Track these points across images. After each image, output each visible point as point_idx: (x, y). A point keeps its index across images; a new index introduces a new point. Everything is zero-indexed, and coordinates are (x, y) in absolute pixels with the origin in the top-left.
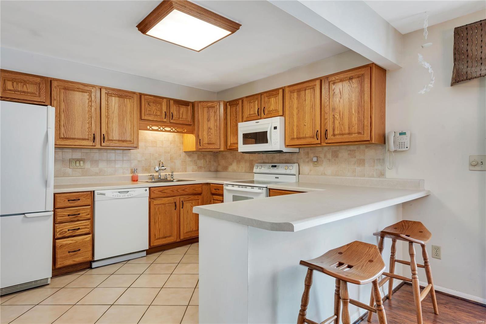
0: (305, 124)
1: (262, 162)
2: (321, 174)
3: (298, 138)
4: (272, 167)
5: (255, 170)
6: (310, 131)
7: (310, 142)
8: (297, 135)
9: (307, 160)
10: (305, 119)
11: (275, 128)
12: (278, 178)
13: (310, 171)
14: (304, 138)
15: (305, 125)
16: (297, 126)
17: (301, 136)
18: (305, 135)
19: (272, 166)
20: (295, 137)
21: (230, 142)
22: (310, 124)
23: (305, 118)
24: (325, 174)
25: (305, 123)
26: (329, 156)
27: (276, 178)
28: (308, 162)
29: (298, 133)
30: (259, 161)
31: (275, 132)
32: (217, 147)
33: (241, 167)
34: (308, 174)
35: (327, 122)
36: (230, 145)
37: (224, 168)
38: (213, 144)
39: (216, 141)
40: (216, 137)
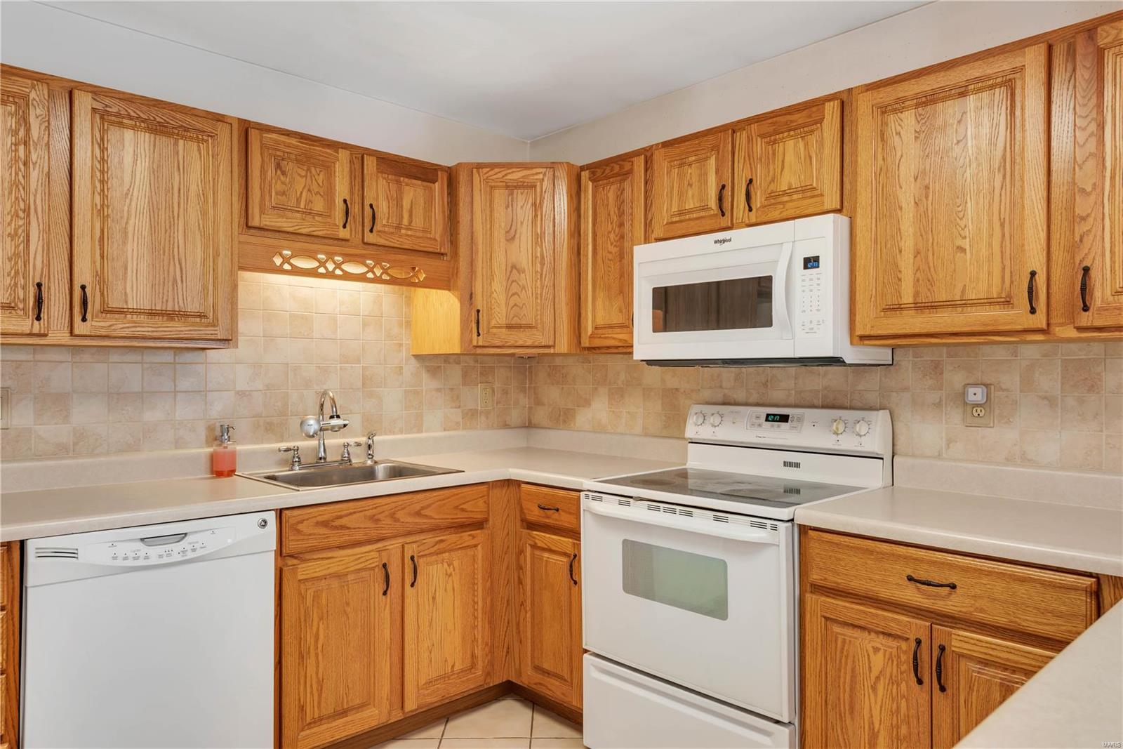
0: (959, 242)
1: (720, 397)
2: (1007, 459)
3: (919, 307)
4: (767, 420)
5: (691, 431)
6: (990, 273)
7: (987, 325)
8: (916, 294)
9: (934, 397)
10: (962, 223)
11: (811, 262)
12: (797, 465)
13: (948, 445)
14: (952, 305)
15: (963, 250)
16: (917, 253)
17: (941, 295)
18: (963, 292)
19: (768, 415)
20: (908, 298)
21: (594, 321)
22: (990, 245)
23: (961, 219)
24: (1026, 460)
25: (965, 238)
26: (1049, 381)
27: (787, 464)
28: (938, 405)
29: (921, 282)
30: (707, 394)
31: (811, 280)
32: (541, 340)
33: (629, 412)
34: (939, 456)
35: (1089, 231)
36: (593, 332)
37: (560, 416)
38: (530, 327)
39: (539, 317)
40: (539, 301)
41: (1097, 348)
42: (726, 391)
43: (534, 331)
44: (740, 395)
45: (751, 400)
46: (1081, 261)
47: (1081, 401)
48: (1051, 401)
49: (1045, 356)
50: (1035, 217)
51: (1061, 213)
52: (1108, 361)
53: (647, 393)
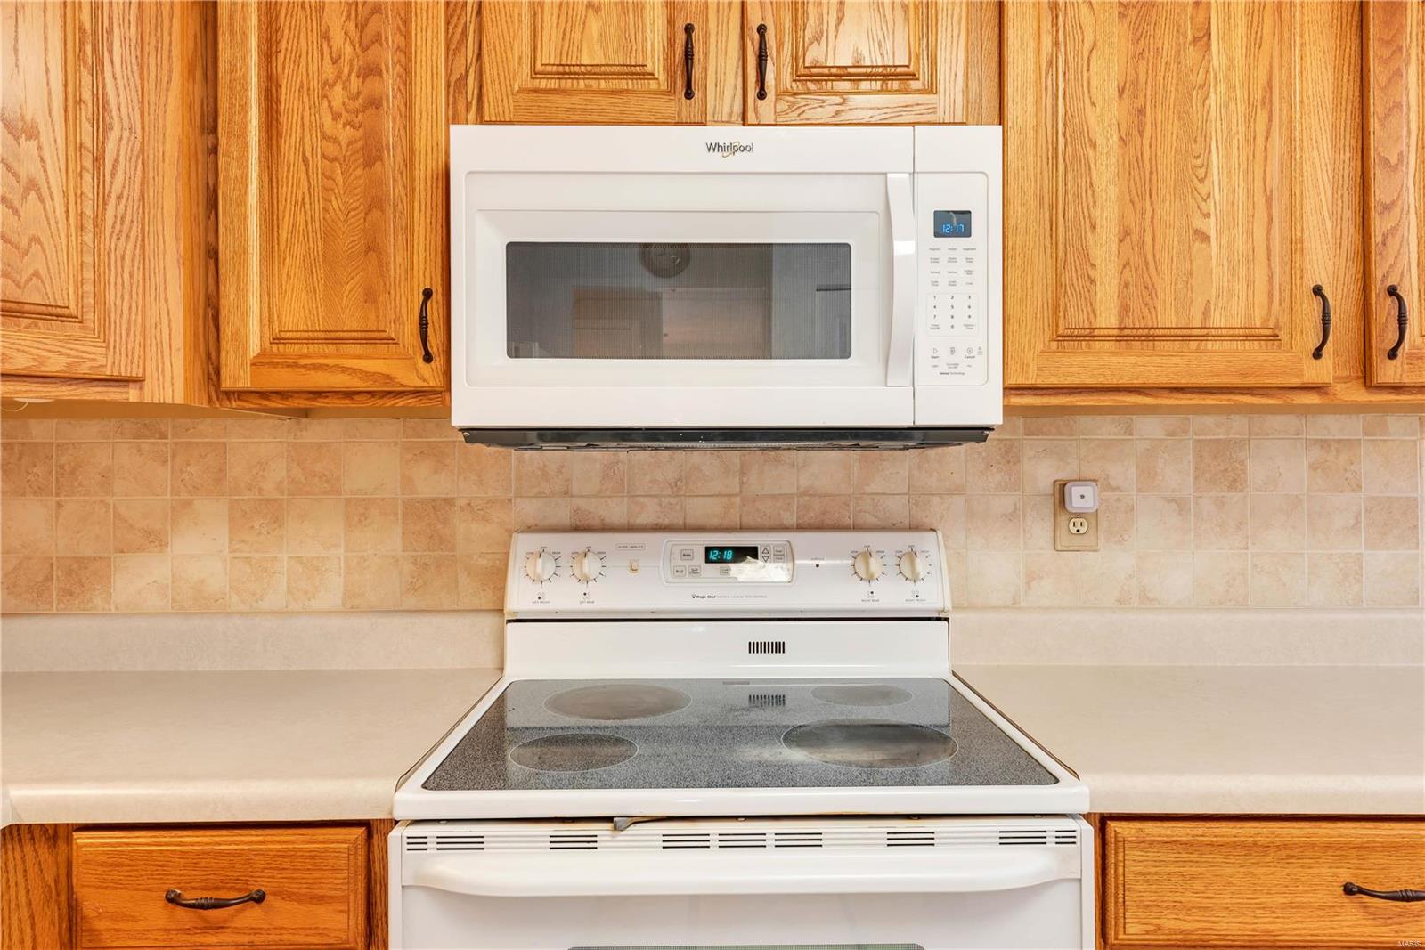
0: (1198, 223)
2: (1119, 601)
3: (1125, 336)
4: (708, 560)
6: (1250, 284)
7: (1245, 375)
8: (1124, 310)
9: (1005, 503)
10: (1203, 189)
11: (953, 224)
12: (779, 647)
13: (1028, 583)
14: (1183, 335)
15: (1206, 238)
16: (1124, 235)
17: (1168, 317)
18: (1206, 313)
19: (708, 549)
20: (1108, 318)
22: (1250, 233)
23: (1201, 181)
24: (1147, 601)
25: (1208, 215)
26: (1177, 474)
27: (754, 647)
29: (1132, 289)
31: (952, 260)
32: (102, 361)
33: (299, 560)
34: (1014, 605)
35: (1395, 228)
36: (263, 350)
37: (49, 578)
38: (54, 315)
39: (89, 288)
40: (88, 238)
41: (1239, 423)
42: (581, 502)
43: (72, 329)
44: (616, 511)
45: (641, 520)
46: (1384, 277)
47: (1220, 503)
48: (1180, 504)
49: (1172, 434)
50: (1319, 194)
51: (1342, 196)
52: (1252, 441)
53: (359, 511)
